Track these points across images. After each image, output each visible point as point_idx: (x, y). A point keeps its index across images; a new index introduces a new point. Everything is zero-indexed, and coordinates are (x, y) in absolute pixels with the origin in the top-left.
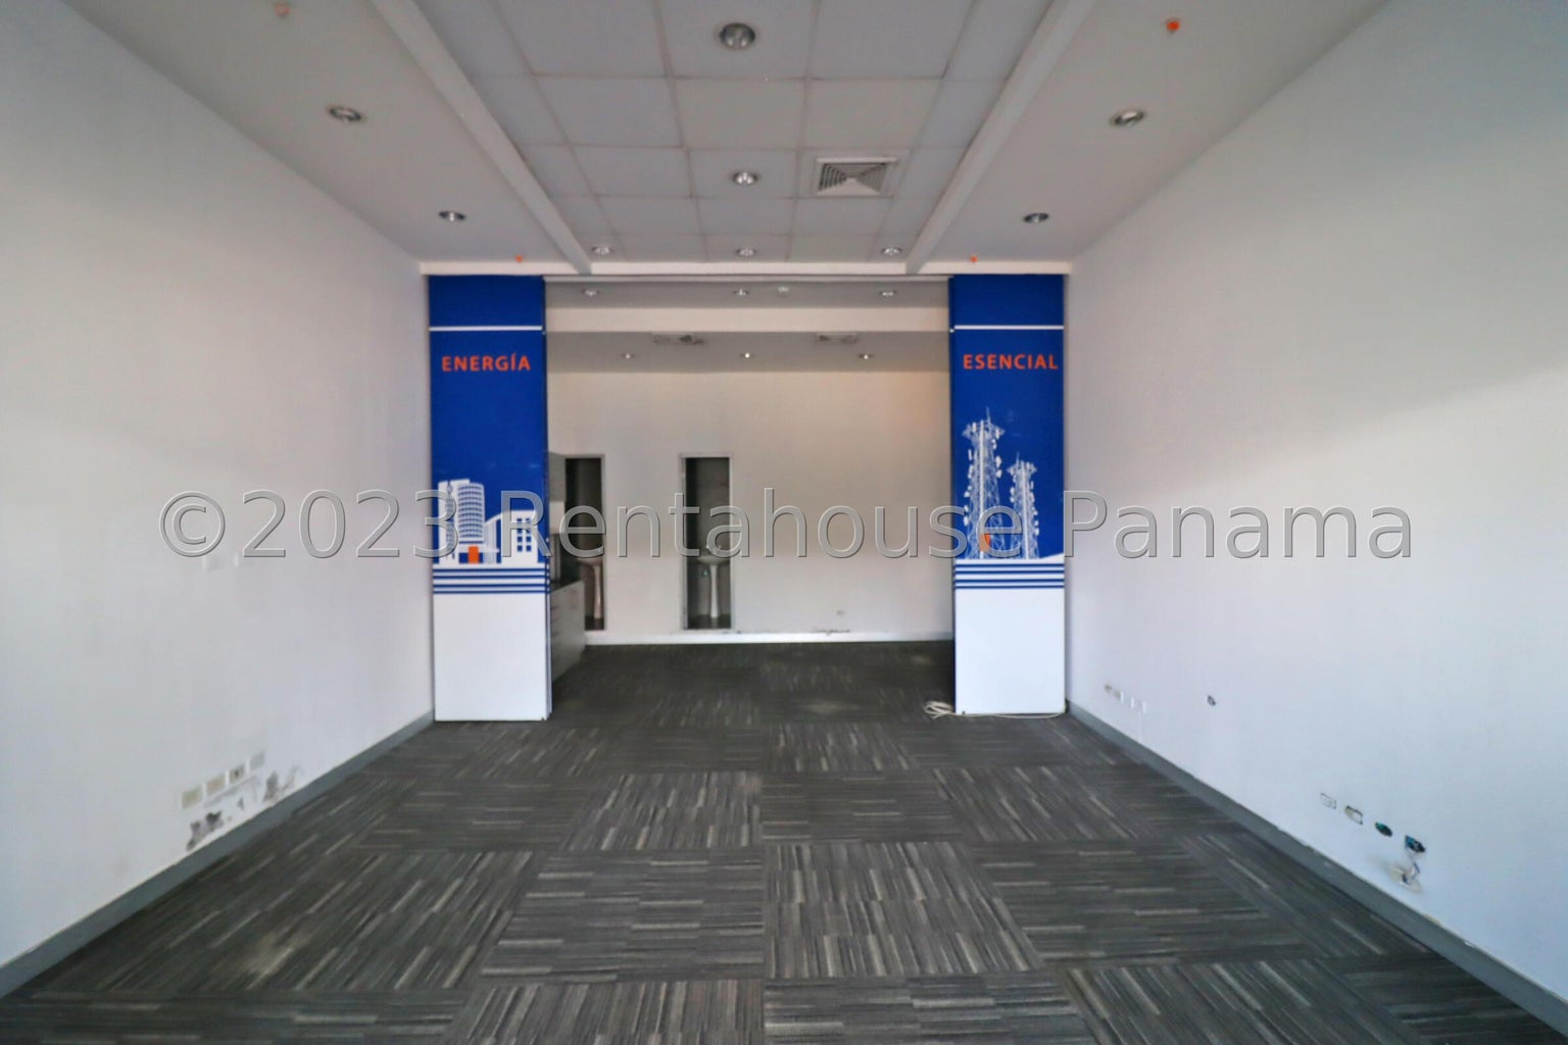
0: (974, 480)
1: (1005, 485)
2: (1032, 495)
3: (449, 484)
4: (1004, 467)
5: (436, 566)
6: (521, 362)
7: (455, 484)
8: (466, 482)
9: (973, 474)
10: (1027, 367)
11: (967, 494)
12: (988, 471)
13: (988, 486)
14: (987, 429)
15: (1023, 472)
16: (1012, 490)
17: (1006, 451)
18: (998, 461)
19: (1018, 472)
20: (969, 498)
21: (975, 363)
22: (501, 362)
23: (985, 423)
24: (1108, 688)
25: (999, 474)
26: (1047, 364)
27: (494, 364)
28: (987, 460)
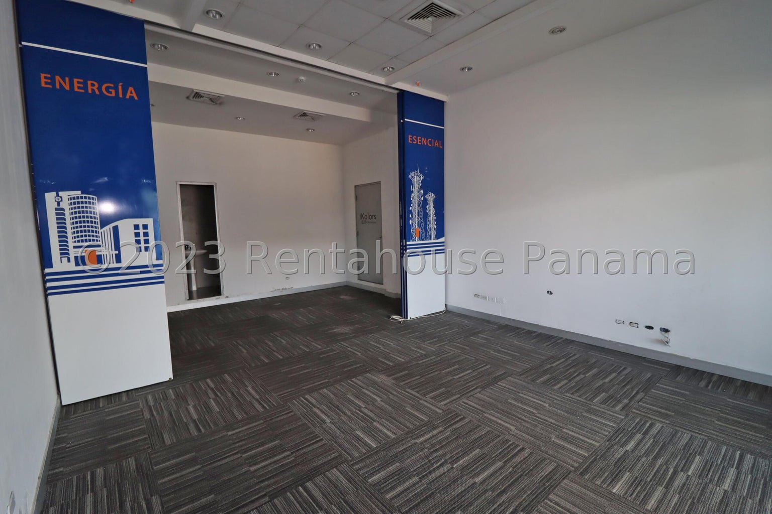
0: (413, 201)
1: (425, 203)
2: (434, 209)
3: (58, 195)
4: (424, 195)
5: (47, 270)
6: (129, 91)
7: (64, 194)
8: (78, 193)
9: (413, 199)
10: (432, 145)
11: (411, 209)
12: (419, 197)
13: (418, 205)
14: (417, 175)
15: (431, 197)
16: (427, 207)
17: (425, 187)
18: (422, 191)
19: (429, 198)
20: (411, 210)
21: (413, 140)
22: (107, 89)
23: (417, 172)
24: (476, 296)
25: (422, 198)
26: (439, 146)
27: (100, 89)
28: (418, 191)
